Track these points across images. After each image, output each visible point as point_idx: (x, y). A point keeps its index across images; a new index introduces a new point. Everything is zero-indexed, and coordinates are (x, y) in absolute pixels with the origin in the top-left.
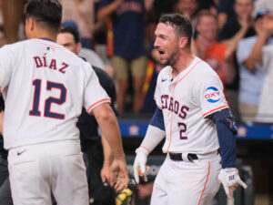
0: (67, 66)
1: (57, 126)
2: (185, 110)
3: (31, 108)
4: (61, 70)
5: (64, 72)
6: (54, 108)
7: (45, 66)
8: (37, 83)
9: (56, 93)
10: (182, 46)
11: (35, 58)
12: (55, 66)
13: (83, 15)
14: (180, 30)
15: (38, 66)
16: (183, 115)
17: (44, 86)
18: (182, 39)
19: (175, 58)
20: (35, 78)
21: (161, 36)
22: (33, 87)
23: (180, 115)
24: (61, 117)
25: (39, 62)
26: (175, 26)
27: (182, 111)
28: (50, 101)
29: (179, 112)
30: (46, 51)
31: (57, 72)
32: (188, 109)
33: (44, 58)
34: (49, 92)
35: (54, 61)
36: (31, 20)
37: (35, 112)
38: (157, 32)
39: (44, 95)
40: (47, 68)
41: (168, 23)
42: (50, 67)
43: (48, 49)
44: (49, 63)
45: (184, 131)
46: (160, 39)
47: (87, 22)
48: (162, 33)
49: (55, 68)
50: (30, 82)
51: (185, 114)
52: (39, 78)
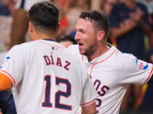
0: (69, 64)
2: (105, 89)
4: (65, 67)
5: (68, 69)
6: (63, 100)
7: (53, 63)
8: (48, 78)
9: (63, 87)
10: (99, 38)
11: (45, 57)
12: (60, 63)
14: (98, 25)
15: (47, 64)
16: (102, 93)
17: (53, 81)
18: (99, 32)
19: (93, 49)
20: (46, 74)
21: (81, 31)
22: (45, 82)
23: (99, 93)
24: (68, 108)
25: (48, 61)
26: (93, 21)
27: (102, 89)
28: (59, 94)
30: (52, 51)
32: (108, 89)
33: (51, 56)
34: (57, 86)
35: (59, 59)
37: (47, 104)
39: (54, 89)
40: (55, 66)
41: (87, 18)
42: (57, 64)
43: (53, 48)
44: (55, 61)
46: (80, 33)
48: (82, 27)
49: (61, 66)
50: (42, 78)
51: (105, 93)
52: (49, 74)
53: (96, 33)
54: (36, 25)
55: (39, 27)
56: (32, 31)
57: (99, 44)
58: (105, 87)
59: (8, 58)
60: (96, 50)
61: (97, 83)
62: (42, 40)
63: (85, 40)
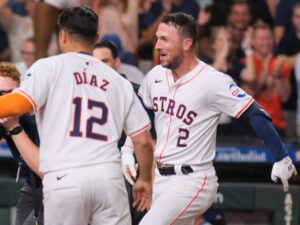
0: (107, 83)
1: (100, 148)
2: (192, 116)
3: (71, 129)
4: (102, 87)
5: (105, 90)
6: (97, 128)
7: (86, 82)
8: (77, 101)
9: (97, 113)
10: (186, 48)
11: (75, 74)
12: (95, 82)
13: (125, 28)
15: (78, 83)
16: (188, 120)
17: (84, 104)
18: (185, 41)
20: (75, 96)
21: (163, 38)
22: (74, 106)
23: (185, 121)
24: (103, 138)
25: (79, 79)
26: (178, 27)
27: (188, 116)
28: (91, 121)
29: (185, 116)
30: (86, 66)
31: (98, 89)
32: (195, 115)
33: (84, 74)
34: (89, 111)
35: (94, 77)
36: (63, 32)
37: (76, 133)
38: (159, 34)
39: (86, 114)
40: (88, 85)
41: (170, 23)
42: (91, 84)
43: (87, 63)
44: (89, 79)
45: (185, 138)
46: (162, 41)
47: (130, 36)
49: (96, 85)
50: (70, 100)
51: (192, 120)
52: (80, 96)
53: (181, 41)
54: (71, 33)
55: (75, 36)
56: (65, 42)
57: (186, 55)
58: (191, 112)
59: (29, 75)
60: (181, 61)
61: (182, 109)
62: (75, 53)
63: (168, 50)
